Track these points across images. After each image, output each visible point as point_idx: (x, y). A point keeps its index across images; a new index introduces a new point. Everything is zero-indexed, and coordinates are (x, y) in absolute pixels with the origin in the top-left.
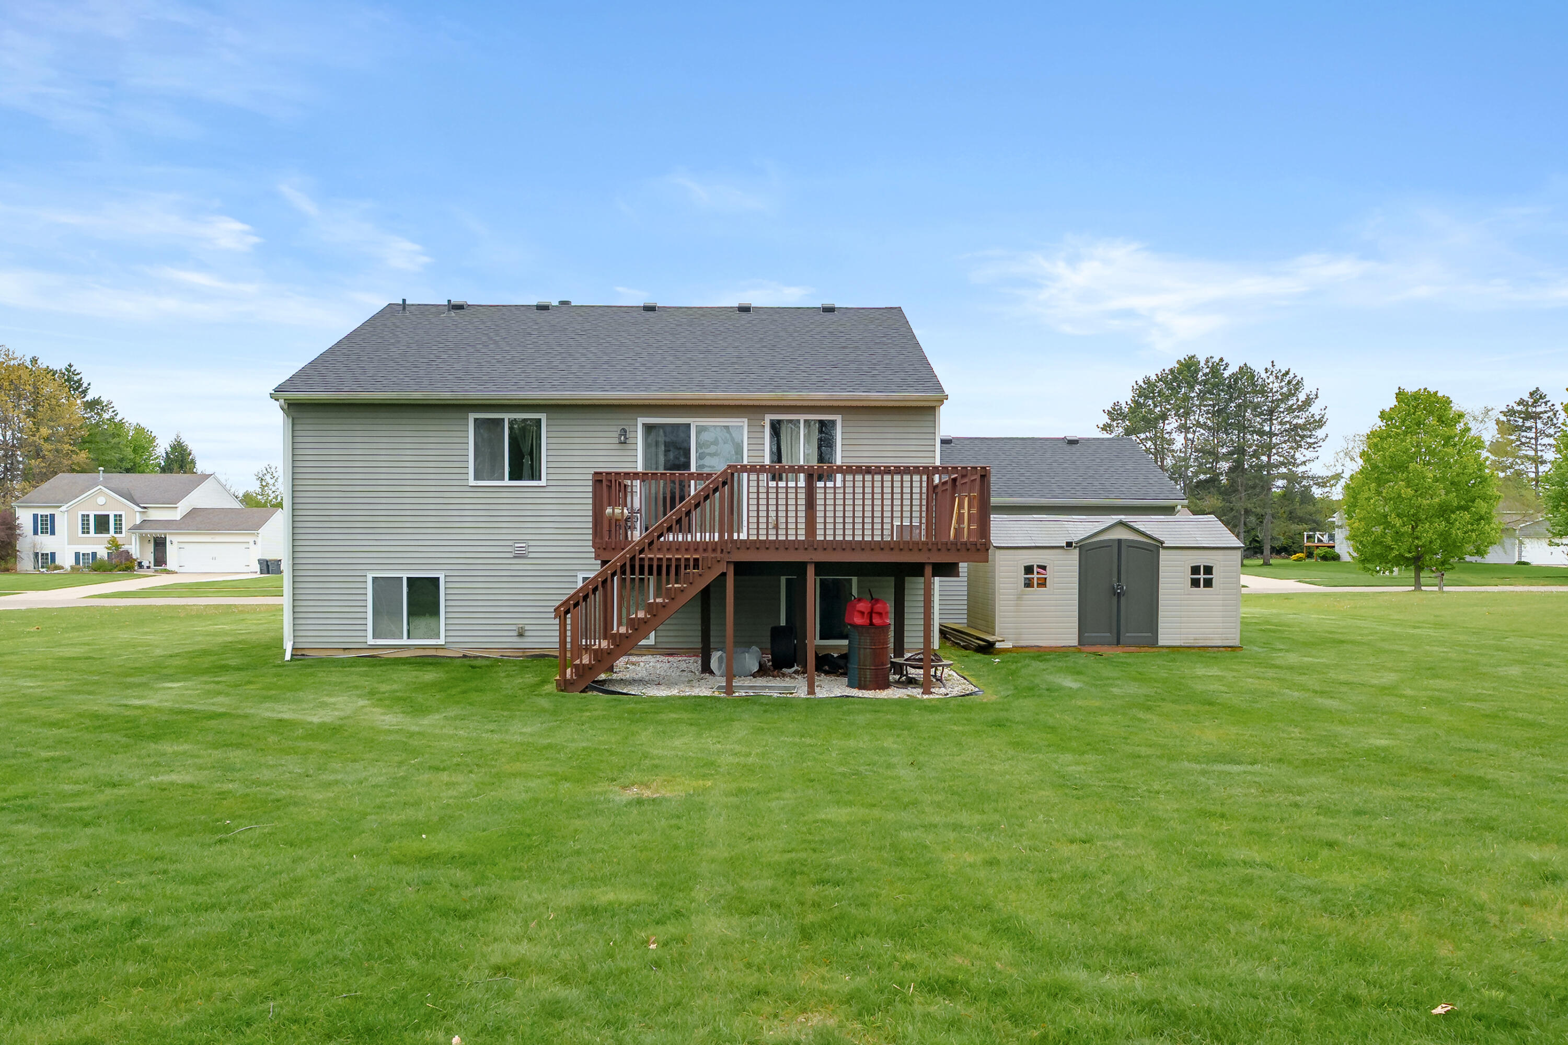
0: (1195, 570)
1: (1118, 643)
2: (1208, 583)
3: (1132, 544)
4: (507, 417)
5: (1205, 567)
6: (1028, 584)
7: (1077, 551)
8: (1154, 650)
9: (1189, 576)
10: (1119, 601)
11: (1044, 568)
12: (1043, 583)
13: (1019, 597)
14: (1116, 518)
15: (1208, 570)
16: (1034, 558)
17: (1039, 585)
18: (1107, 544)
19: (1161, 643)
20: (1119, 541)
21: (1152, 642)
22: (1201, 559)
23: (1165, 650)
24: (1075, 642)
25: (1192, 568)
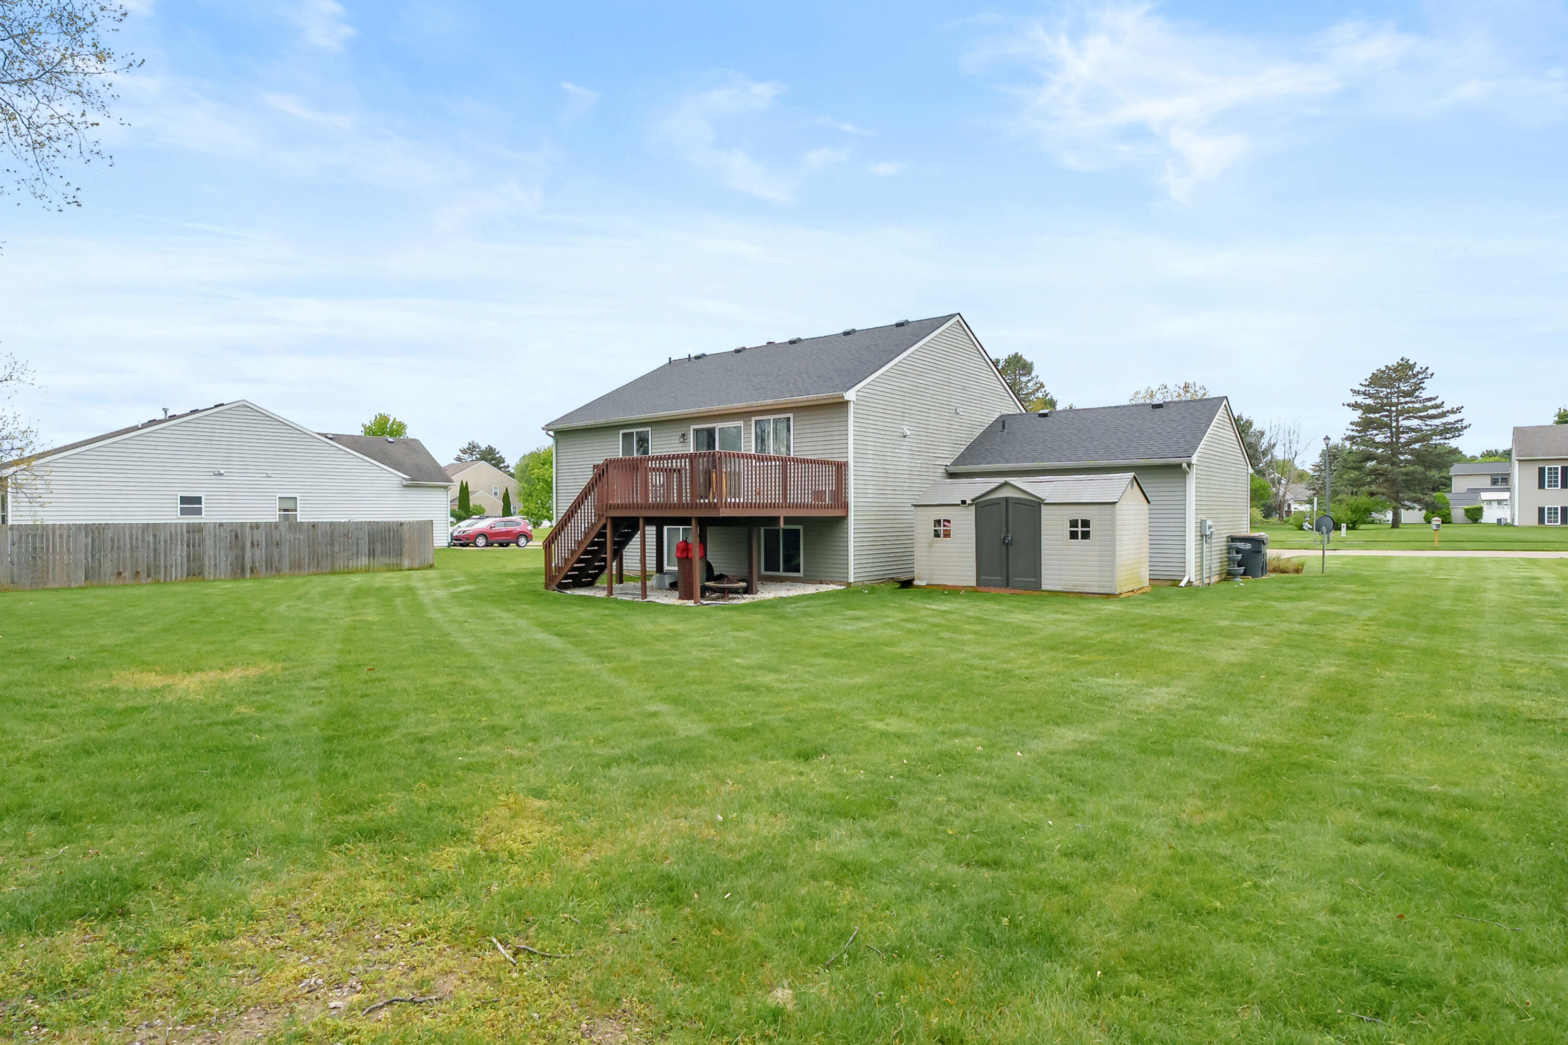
0: (1074, 523)
1: (1008, 586)
2: (1086, 535)
3: (1018, 502)
4: (634, 430)
5: (1082, 520)
6: (937, 535)
7: (973, 507)
8: (1037, 593)
9: (1068, 529)
10: (1007, 549)
11: (949, 522)
12: (947, 535)
13: (930, 545)
14: (1002, 480)
15: (1086, 523)
16: (941, 514)
17: (945, 536)
18: (997, 502)
19: (1044, 587)
20: (1007, 499)
21: (1037, 586)
22: (1080, 514)
23: (1046, 594)
24: (974, 583)
25: (1071, 521)
